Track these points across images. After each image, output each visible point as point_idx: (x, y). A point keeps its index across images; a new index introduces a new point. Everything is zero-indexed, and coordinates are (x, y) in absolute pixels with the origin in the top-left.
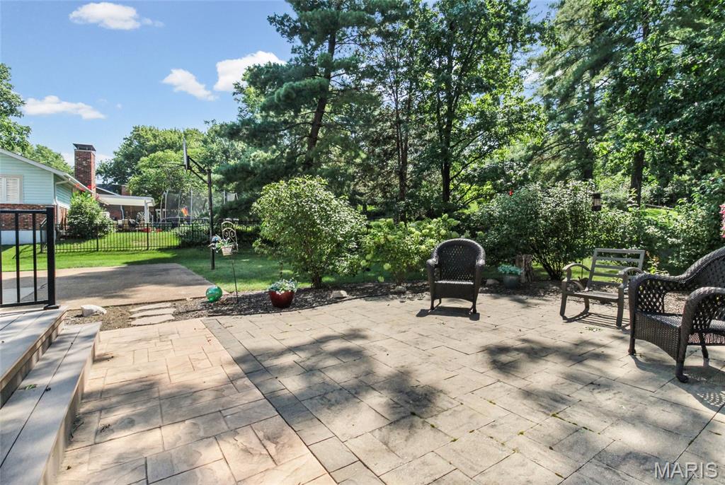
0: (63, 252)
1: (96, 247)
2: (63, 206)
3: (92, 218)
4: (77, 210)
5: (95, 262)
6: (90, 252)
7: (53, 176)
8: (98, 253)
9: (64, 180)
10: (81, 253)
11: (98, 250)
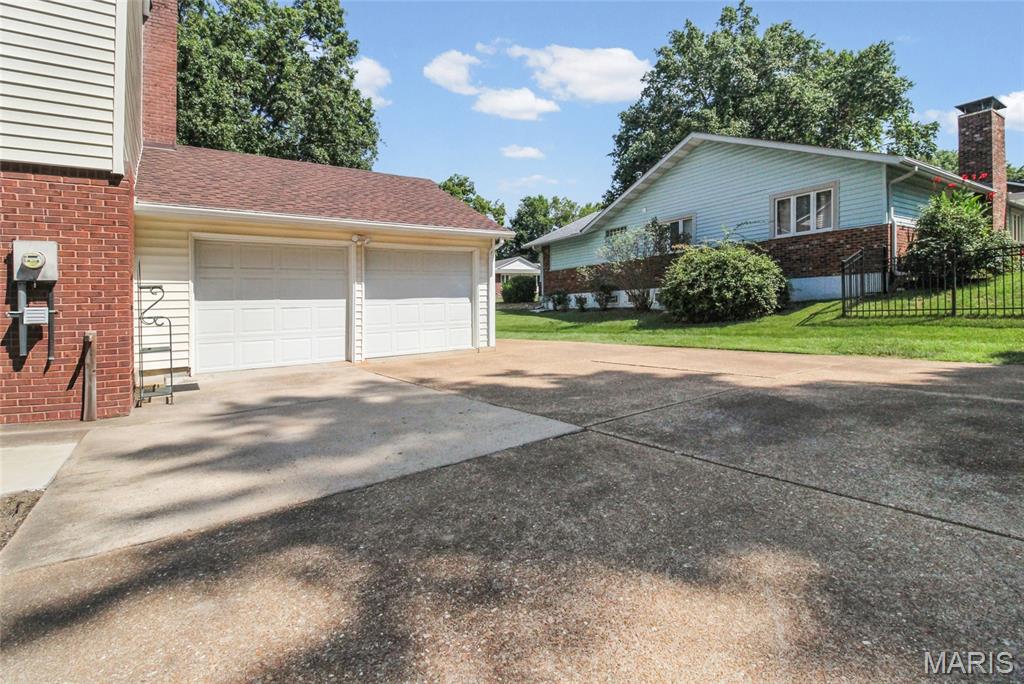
0: (881, 317)
1: (949, 305)
2: (902, 223)
3: (958, 240)
4: (930, 226)
5: (927, 344)
6: (934, 318)
7: (884, 170)
8: (951, 320)
9: (906, 172)
10: (914, 321)
11: (953, 314)
